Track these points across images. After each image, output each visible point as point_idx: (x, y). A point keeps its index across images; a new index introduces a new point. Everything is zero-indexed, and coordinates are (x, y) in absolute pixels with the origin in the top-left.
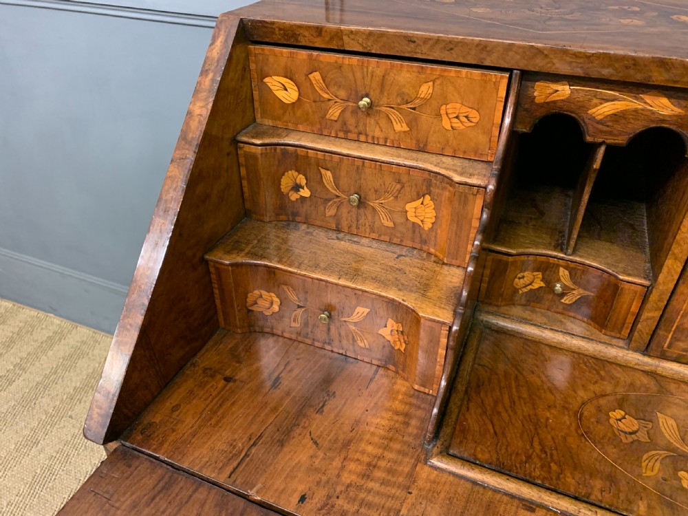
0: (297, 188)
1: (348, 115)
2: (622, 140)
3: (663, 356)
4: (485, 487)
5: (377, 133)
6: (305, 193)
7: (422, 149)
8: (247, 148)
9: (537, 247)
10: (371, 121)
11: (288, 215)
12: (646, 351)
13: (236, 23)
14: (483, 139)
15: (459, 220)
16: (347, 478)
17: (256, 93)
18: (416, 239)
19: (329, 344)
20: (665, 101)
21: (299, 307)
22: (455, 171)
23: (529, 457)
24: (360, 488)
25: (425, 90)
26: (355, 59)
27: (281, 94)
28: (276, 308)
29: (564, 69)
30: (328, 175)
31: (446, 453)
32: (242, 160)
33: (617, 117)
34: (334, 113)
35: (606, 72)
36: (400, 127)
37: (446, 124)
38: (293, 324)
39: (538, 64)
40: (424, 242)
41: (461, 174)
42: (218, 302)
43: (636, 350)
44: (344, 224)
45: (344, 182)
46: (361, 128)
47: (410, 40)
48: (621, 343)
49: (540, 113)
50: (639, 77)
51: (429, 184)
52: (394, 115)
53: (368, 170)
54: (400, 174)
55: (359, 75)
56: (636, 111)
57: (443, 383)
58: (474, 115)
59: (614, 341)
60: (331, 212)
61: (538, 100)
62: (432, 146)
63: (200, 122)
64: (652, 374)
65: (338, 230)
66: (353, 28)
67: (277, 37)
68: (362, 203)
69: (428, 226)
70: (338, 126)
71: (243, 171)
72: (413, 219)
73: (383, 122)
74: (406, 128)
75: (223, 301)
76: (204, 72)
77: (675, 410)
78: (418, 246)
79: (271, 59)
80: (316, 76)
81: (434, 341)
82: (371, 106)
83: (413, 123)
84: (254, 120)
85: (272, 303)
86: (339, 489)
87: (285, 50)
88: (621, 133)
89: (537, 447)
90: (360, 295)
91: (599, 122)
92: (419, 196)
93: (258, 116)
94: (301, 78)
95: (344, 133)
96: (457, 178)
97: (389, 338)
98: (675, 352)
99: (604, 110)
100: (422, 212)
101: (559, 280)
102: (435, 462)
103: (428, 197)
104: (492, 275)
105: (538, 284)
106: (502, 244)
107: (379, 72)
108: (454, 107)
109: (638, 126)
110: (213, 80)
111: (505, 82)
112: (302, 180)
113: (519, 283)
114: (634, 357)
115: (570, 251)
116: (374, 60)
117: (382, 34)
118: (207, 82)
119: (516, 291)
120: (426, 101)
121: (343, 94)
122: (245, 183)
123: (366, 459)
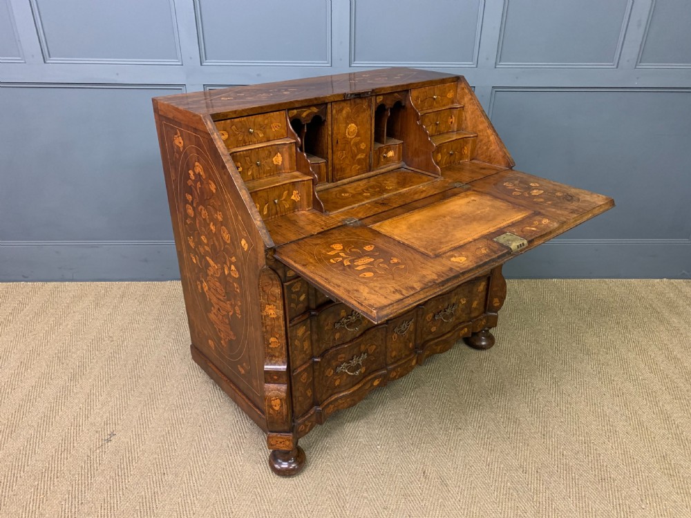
1: (245, 137)
3: (336, 181)
4: (343, 211)
5: (255, 139)
6: (241, 169)
7: (268, 140)
10: (253, 137)
12: (333, 182)
13: (210, 116)
14: (283, 131)
15: (291, 155)
18: (277, 170)
19: (277, 214)
20: (315, 108)
21: (266, 204)
24: (327, 223)
25: (267, 122)
26: (245, 118)
30: (248, 159)
33: (307, 116)
35: (305, 104)
36: (261, 135)
37: (273, 130)
38: (265, 213)
40: (280, 169)
44: (255, 176)
45: (253, 159)
46: (250, 140)
50: (311, 104)
51: (278, 149)
52: (259, 132)
53: (260, 151)
54: (268, 149)
55: (247, 123)
56: (310, 113)
58: (280, 125)
60: (250, 173)
61: (290, 116)
62: (271, 139)
63: (224, 149)
64: (337, 186)
67: (221, 117)
69: (280, 163)
70: (242, 142)
72: (275, 163)
73: (256, 136)
74: (263, 135)
78: (278, 172)
80: (233, 127)
81: (310, 188)
83: (265, 133)
87: (223, 122)
88: (309, 120)
90: (284, 187)
91: (304, 118)
92: (276, 154)
94: (229, 129)
95: (246, 143)
97: (294, 198)
98: (338, 178)
99: (304, 115)
100: (278, 159)
103: (279, 153)
107: (253, 120)
108: (275, 124)
109: (312, 116)
110: (217, 135)
111: (285, 113)
116: (250, 117)
120: (267, 125)
121: (243, 130)
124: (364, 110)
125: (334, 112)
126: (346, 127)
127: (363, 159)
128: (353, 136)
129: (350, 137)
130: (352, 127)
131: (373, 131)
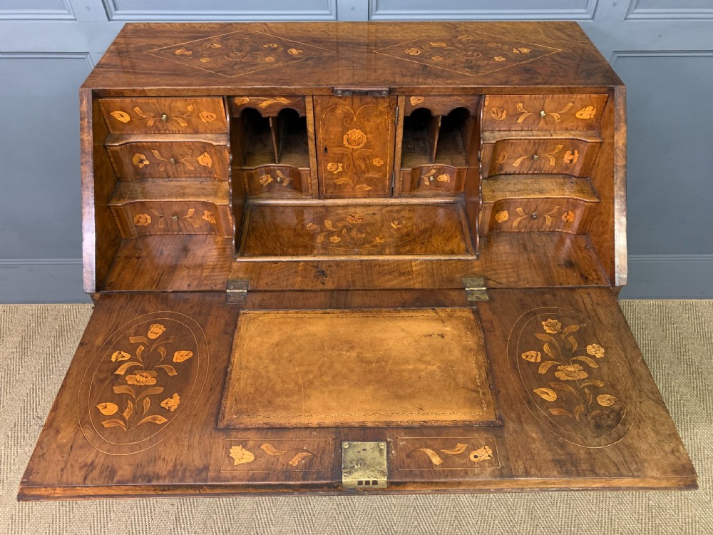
0: (141, 161)
1: (157, 123)
2: (275, 115)
3: (326, 198)
4: (259, 262)
5: (174, 129)
6: (147, 162)
7: (196, 132)
8: (111, 148)
9: (263, 163)
10: (169, 124)
11: (141, 175)
12: (319, 198)
13: (91, 92)
14: (221, 124)
15: (221, 160)
16: (204, 275)
17: (107, 121)
18: (207, 173)
19: (181, 231)
20: (283, 98)
21: (161, 217)
22: (213, 140)
23: (275, 249)
24: (210, 276)
25: (190, 108)
26: (154, 100)
27: (121, 119)
28: (149, 221)
29: (242, 94)
30: (156, 153)
31: (242, 255)
32: (110, 154)
33: (270, 106)
34: (151, 123)
35: (257, 93)
36: (184, 124)
37: (203, 120)
38: (160, 227)
39: (232, 93)
40: (211, 173)
41: (216, 142)
42: (119, 226)
43: (315, 198)
44: (171, 173)
45: (165, 153)
46: (165, 128)
47: (177, 90)
48: (310, 197)
49: (241, 109)
50: (269, 93)
51: (204, 148)
52: (179, 120)
53: (175, 147)
54: (190, 146)
55: (158, 106)
56: (275, 103)
57: (234, 229)
58: (214, 115)
59: (308, 197)
60: (162, 169)
61: (238, 104)
62: (201, 130)
63: (89, 143)
64: (324, 206)
65: (169, 177)
66: (150, 88)
67: (112, 94)
68: (176, 162)
69: (210, 166)
70: (154, 128)
71: (112, 159)
72: (203, 164)
73: (175, 124)
74: (186, 125)
75: (122, 225)
76: (82, 119)
77: (331, 218)
78: (208, 175)
79: (112, 105)
80: (137, 109)
81: (226, 214)
82: (167, 118)
83: (189, 122)
84: (109, 133)
85: (147, 220)
86: (202, 278)
87: (118, 99)
88: (274, 112)
89: (278, 244)
90: (188, 204)
91: (264, 109)
92: (202, 153)
93: (111, 130)
94: (130, 111)
95: (158, 131)
96: (215, 144)
97: (207, 219)
98: (328, 195)
99: (264, 104)
100: (205, 160)
101: (278, 176)
102: (239, 260)
103: (206, 153)
104: (248, 181)
105: (270, 180)
106: (249, 166)
107: (167, 103)
108: (204, 113)
109: (279, 109)
110: (88, 122)
111: (222, 101)
112: (143, 157)
113: (262, 182)
114: (315, 202)
115: (277, 162)
116: (163, 99)
117: (164, 89)
118: (85, 123)
119: (262, 186)
120: (192, 113)
121: (152, 114)
122: (114, 165)
123: (211, 267)
124: (381, 113)
125: (318, 109)
126: (343, 133)
127: (377, 179)
128: (359, 147)
129: (351, 147)
130: (356, 134)
131: (399, 145)
